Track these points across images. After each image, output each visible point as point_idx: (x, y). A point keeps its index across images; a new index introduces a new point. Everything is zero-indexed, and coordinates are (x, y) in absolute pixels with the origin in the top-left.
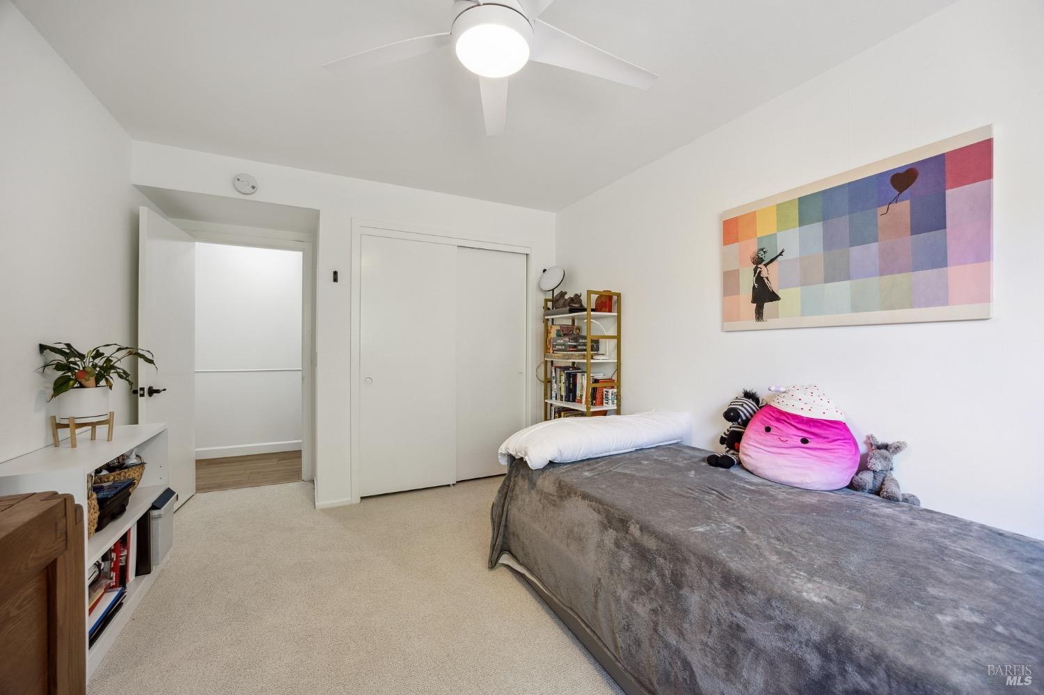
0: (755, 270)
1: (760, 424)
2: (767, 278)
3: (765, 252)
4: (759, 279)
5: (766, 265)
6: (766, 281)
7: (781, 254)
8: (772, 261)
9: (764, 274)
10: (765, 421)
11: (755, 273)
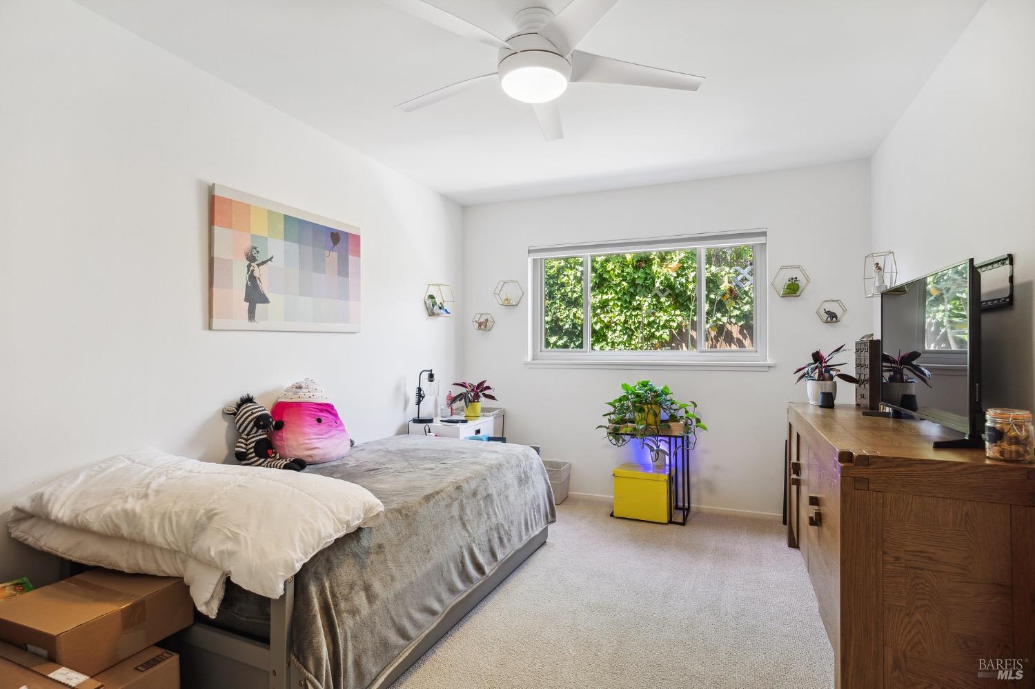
0: (249, 266)
1: (310, 418)
2: (259, 279)
3: (257, 252)
4: (252, 278)
5: (259, 265)
6: (258, 281)
7: (270, 259)
8: (264, 263)
9: (256, 274)
10: (314, 414)
11: (248, 270)
